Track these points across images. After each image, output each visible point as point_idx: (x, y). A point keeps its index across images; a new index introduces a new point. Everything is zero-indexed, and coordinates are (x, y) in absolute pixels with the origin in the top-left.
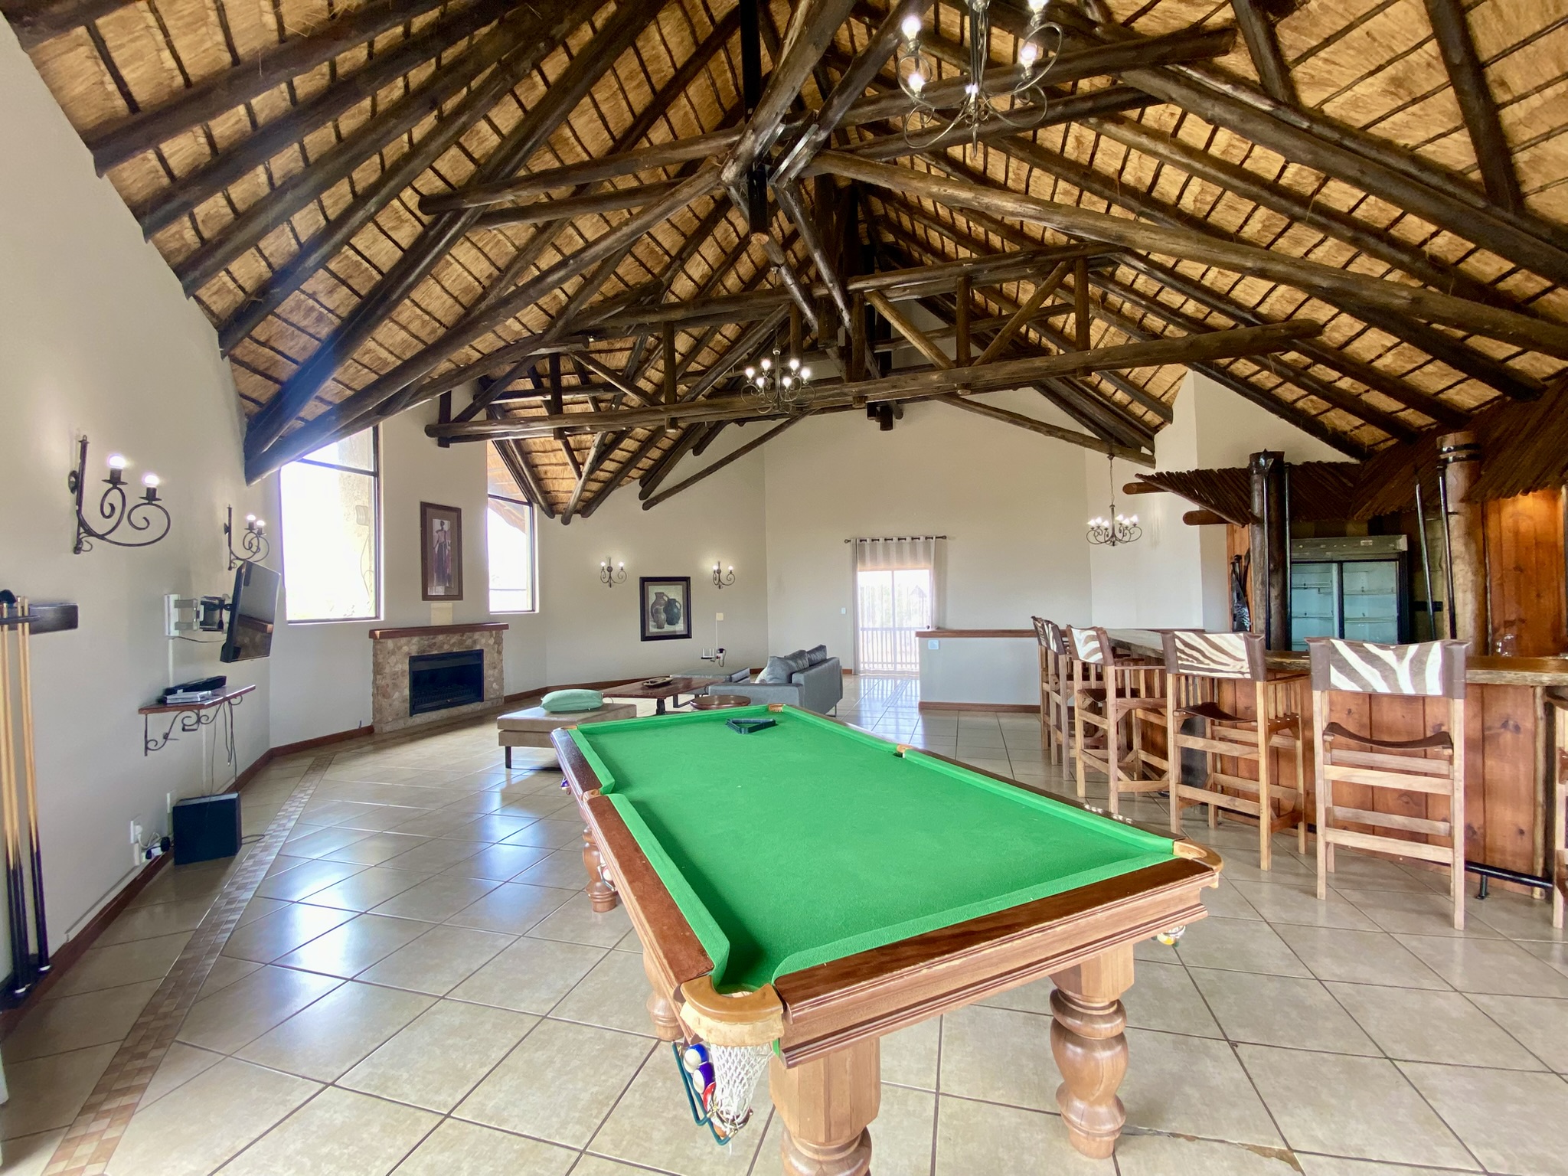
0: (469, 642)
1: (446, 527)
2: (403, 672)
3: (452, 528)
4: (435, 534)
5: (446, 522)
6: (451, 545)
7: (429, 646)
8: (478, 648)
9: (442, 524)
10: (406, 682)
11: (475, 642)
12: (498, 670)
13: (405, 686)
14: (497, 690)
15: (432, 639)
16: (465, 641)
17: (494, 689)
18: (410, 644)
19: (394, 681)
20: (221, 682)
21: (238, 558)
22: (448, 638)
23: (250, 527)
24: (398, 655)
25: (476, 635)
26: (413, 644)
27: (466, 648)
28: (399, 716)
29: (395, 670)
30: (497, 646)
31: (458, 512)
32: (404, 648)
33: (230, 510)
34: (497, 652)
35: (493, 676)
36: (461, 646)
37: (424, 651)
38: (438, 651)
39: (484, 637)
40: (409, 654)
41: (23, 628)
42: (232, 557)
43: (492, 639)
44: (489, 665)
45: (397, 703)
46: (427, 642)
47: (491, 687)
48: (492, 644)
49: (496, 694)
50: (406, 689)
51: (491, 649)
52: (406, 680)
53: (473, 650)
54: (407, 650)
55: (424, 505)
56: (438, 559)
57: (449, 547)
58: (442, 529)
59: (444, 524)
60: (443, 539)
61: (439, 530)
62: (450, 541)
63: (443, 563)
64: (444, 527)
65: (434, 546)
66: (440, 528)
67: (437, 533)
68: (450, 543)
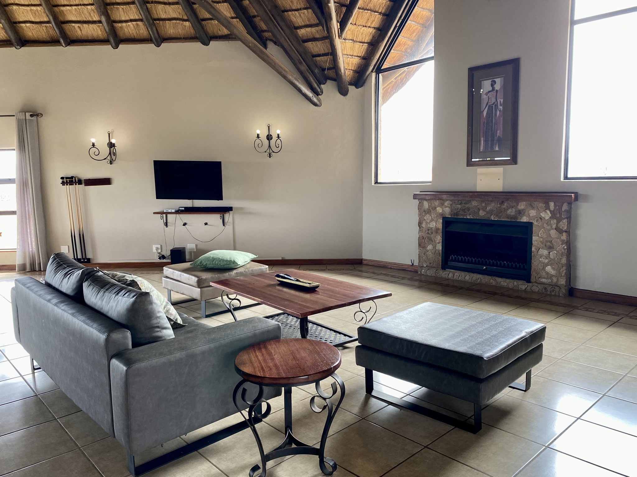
0: (511, 212)
1: (497, 87)
2: (437, 229)
4: (484, 96)
6: (504, 105)
7: (464, 210)
8: (525, 219)
9: (493, 83)
11: (520, 213)
12: (555, 252)
13: (438, 241)
14: (553, 276)
15: (465, 204)
16: (506, 210)
17: (547, 273)
18: (443, 207)
19: (429, 235)
20: (229, 209)
21: (274, 152)
22: (483, 205)
23: (258, 136)
24: (433, 214)
25: (521, 205)
26: (446, 207)
27: (508, 218)
28: (432, 264)
29: (430, 226)
30: (555, 221)
31: (515, 63)
32: (437, 209)
33: (269, 127)
34: (556, 229)
35: (548, 257)
36: (500, 214)
37: (457, 214)
38: (472, 216)
39: (533, 208)
40: (442, 214)
41: (76, 184)
42: (271, 151)
43: (548, 212)
44: (541, 242)
45: (430, 253)
46: (460, 206)
47: (544, 269)
48: (547, 218)
49: (552, 280)
50: (439, 244)
51: (545, 224)
52: (439, 237)
53: (518, 221)
54: (441, 211)
55: (472, 70)
56: (486, 122)
57: (501, 107)
58: (493, 89)
59: (495, 83)
60: (493, 100)
61: (489, 92)
62: (502, 100)
63: (492, 125)
64: (495, 86)
65: (482, 110)
66: (491, 89)
67: (487, 96)
68: (502, 103)
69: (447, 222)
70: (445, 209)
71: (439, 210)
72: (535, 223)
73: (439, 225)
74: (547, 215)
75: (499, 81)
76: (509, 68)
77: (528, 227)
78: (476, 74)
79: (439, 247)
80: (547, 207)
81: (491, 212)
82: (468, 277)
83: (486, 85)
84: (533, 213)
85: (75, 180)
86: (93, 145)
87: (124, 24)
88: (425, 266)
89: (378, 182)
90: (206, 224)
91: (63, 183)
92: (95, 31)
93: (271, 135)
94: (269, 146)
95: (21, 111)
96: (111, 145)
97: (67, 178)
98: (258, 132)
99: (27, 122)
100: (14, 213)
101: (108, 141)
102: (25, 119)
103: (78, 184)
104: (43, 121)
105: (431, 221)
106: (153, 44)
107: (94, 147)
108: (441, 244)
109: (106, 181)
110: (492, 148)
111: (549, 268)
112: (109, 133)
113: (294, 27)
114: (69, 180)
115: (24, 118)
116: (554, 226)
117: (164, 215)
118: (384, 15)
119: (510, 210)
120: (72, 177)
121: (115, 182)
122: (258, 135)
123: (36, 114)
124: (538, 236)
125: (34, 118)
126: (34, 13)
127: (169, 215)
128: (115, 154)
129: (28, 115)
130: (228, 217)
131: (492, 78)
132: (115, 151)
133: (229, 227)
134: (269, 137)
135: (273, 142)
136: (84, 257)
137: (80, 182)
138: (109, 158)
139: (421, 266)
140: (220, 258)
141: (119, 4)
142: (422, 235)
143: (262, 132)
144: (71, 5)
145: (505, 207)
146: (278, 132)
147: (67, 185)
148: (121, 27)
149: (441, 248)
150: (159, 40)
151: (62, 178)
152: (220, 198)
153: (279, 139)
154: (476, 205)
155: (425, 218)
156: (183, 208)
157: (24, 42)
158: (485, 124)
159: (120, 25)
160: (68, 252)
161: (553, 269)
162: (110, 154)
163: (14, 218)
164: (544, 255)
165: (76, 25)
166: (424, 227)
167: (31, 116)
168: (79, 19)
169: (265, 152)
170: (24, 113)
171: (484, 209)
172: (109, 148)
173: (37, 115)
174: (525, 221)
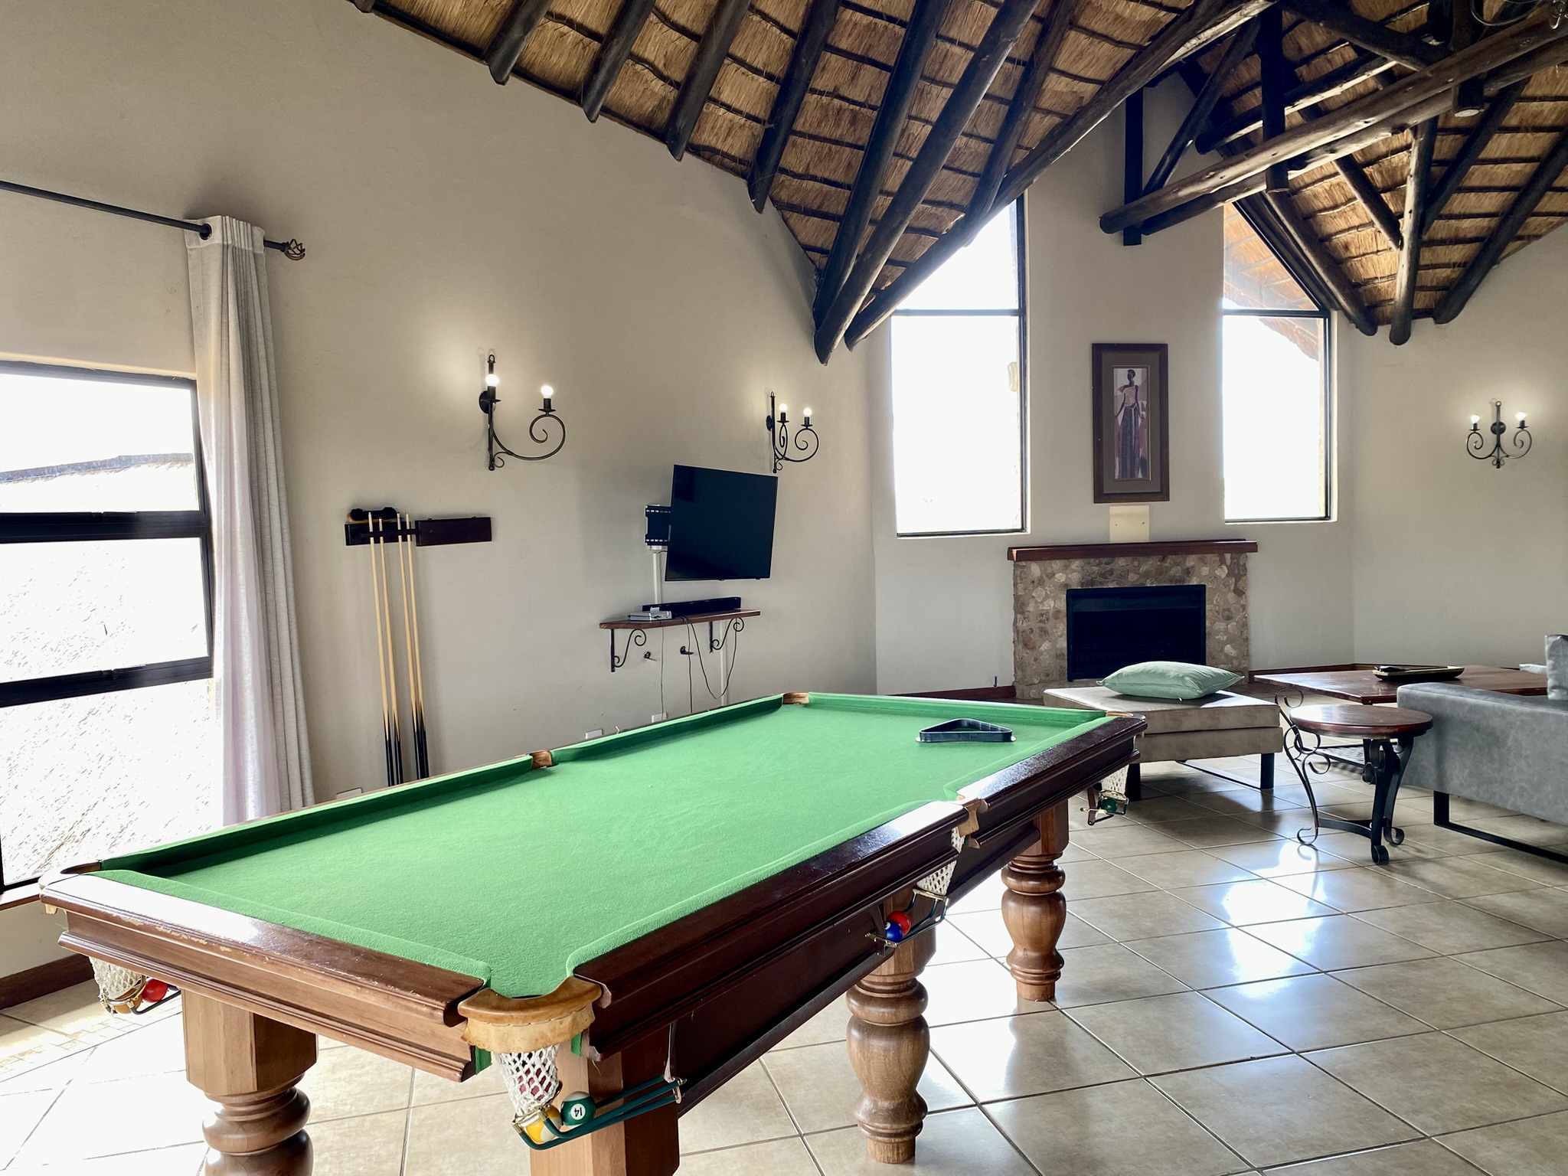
0: (1176, 571)
1: (1138, 380)
2: (1058, 612)
3: (1148, 380)
4: (1117, 393)
5: (1138, 371)
6: (1149, 409)
7: (1102, 575)
8: (1194, 581)
9: (1131, 375)
10: (1061, 628)
11: (1188, 572)
12: (1235, 624)
13: (1059, 633)
14: (1233, 658)
15: (1106, 564)
16: (1168, 569)
17: (1227, 656)
18: (1068, 571)
19: (1042, 625)
21: (786, 459)
22: (1136, 563)
24: (1049, 587)
25: (1189, 561)
26: (1074, 571)
27: (1171, 581)
28: (1050, 676)
29: (1044, 608)
30: (1234, 580)
31: (1161, 350)
32: (1057, 576)
33: (773, 399)
35: (1226, 632)
36: (1161, 577)
37: (1092, 582)
38: (1117, 584)
39: (1205, 564)
40: (1066, 585)
41: (405, 540)
43: (1225, 567)
44: (1217, 612)
45: (1047, 657)
46: (1097, 568)
47: (1222, 650)
48: (1223, 576)
49: (1232, 664)
50: (1062, 639)
51: (1221, 585)
52: (1062, 624)
53: (1185, 584)
54: (1063, 580)
55: (1100, 351)
56: (1121, 433)
57: (1144, 413)
58: (1131, 384)
59: (1134, 375)
60: (1132, 401)
61: (1125, 387)
62: (1145, 403)
63: (1131, 440)
64: (1134, 379)
65: (1116, 414)
66: (1127, 382)
67: (1122, 392)
68: (1145, 406)
69: (1073, 596)
70: (1071, 574)
71: (1061, 577)
72: (1209, 586)
73: (1062, 605)
74: (1222, 572)
76: (1155, 356)
77: (1200, 590)
78: (1106, 356)
79: (1063, 644)
80: (1222, 562)
81: (1146, 574)
84: (1205, 570)
85: (403, 524)
88: (1036, 681)
91: (363, 535)
97: (375, 514)
99: (261, 269)
105: (1045, 599)
108: (1065, 638)
109: (476, 529)
110: (1133, 474)
111: (1228, 648)
112: (492, 359)
114: (383, 523)
116: (1232, 587)
119: (1174, 570)
120: (391, 512)
123: (279, 243)
124: (1213, 604)
139: (1029, 682)
142: (1028, 626)
145: (1167, 565)
146: (807, 413)
147: (378, 541)
149: (1065, 645)
150: (599, 106)
151: (359, 514)
153: (807, 429)
154: (1124, 564)
155: (1033, 595)
158: (1121, 436)
161: (1233, 647)
164: (1222, 630)
166: (1031, 610)
171: (1136, 570)
173: (284, 247)
174: (1195, 583)
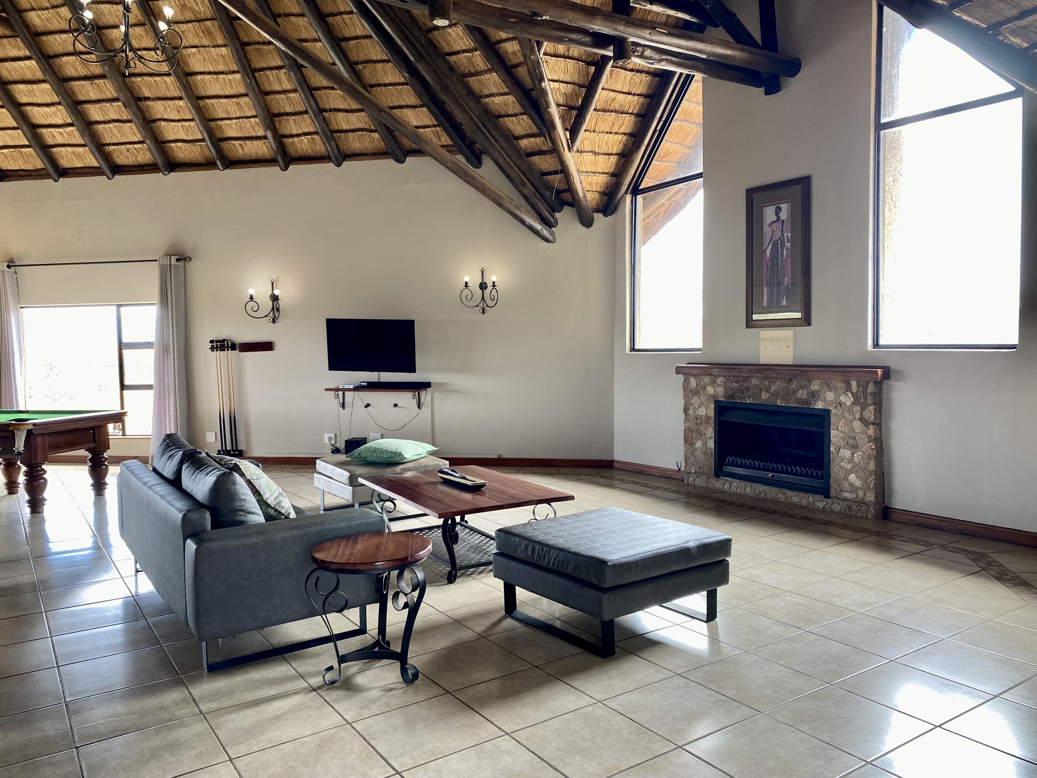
0: (802, 394)
1: (784, 215)
2: (708, 418)
3: (793, 212)
4: (767, 229)
6: (792, 241)
7: (741, 391)
8: (820, 405)
9: (778, 211)
10: (710, 431)
11: (814, 395)
12: (861, 453)
13: (709, 436)
14: (859, 488)
15: (742, 381)
16: (795, 391)
17: (851, 484)
18: (715, 385)
19: (697, 427)
20: (426, 385)
21: (488, 306)
22: (766, 383)
23: (466, 285)
24: (702, 396)
25: (814, 385)
26: (719, 386)
27: (798, 403)
28: (702, 469)
29: (699, 413)
30: (859, 408)
31: (804, 183)
32: (708, 388)
33: (482, 272)
34: (860, 420)
35: (851, 461)
36: (788, 398)
37: (732, 396)
38: (753, 400)
39: (830, 389)
40: (714, 397)
41: (228, 350)
42: (485, 305)
43: (850, 395)
44: (842, 438)
45: (700, 453)
46: (736, 385)
47: (846, 478)
48: (848, 403)
49: (857, 494)
50: (711, 440)
51: (846, 412)
52: (711, 429)
53: (811, 407)
54: (712, 392)
55: (750, 192)
56: (769, 265)
57: (789, 244)
58: (778, 218)
59: (781, 211)
60: (779, 234)
61: (773, 222)
62: (789, 235)
63: (777, 271)
64: (781, 214)
65: (764, 248)
66: (775, 218)
67: (770, 228)
68: (789, 238)
69: (721, 409)
70: (717, 389)
71: (710, 390)
72: (834, 411)
73: (712, 413)
74: (847, 400)
75: (784, 207)
76: (798, 188)
77: (824, 417)
78: (756, 197)
79: (711, 444)
80: (848, 388)
81: (776, 394)
82: (748, 489)
83: (769, 213)
84: (830, 396)
85: (228, 344)
86: (251, 298)
87: (296, 139)
88: (693, 472)
89: (635, 348)
90: (396, 405)
91: (212, 349)
92: (260, 149)
93: (485, 283)
94: (483, 298)
95: (166, 255)
96: (275, 298)
97: (217, 341)
98: (467, 279)
99: (172, 269)
100: (150, 387)
101: (271, 293)
102: (170, 265)
103: (231, 350)
104: (191, 265)
105: (700, 406)
106: (333, 164)
107: (252, 301)
108: (713, 440)
109: (267, 346)
110: (779, 301)
111: (852, 477)
112: (272, 281)
113: (514, 136)
114: (220, 345)
115: (169, 263)
116: (858, 416)
117: (341, 393)
118: (637, 115)
119: (801, 392)
120: (224, 340)
121: (278, 347)
122: (466, 283)
123: (183, 258)
124: (838, 430)
125: (181, 263)
126: (187, 130)
127: (347, 393)
128: (278, 310)
129: (173, 259)
130: (426, 396)
131: (776, 202)
132: (278, 306)
133: (426, 411)
134: (483, 286)
135: (487, 291)
136: (234, 448)
137: (233, 347)
138: (271, 315)
139: (689, 471)
140: (383, 449)
141: (288, 114)
142: (688, 425)
143: (472, 278)
144: (230, 119)
145: (793, 386)
146: (494, 278)
147: (217, 350)
148: (293, 143)
149: (713, 446)
150: (340, 158)
151: (212, 342)
152: (412, 369)
153: (494, 288)
154: (757, 383)
155: (692, 402)
156: (366, 384)
157: (173, 166)
158: (769, 267)
159: (290, 140)
160: (215, 441)
161: (858, 477)
162: (273, 309)
163: (150, 394)
164: (847, 457)
165: (237, 143)
166: (691, 414)
167: (178, 260)
168: (240, 135)
169: (477, 306)
170: (169, 257)
171: (767, 390)
172: (271, 302)
173: (185, 260)
174: (820, 407)
